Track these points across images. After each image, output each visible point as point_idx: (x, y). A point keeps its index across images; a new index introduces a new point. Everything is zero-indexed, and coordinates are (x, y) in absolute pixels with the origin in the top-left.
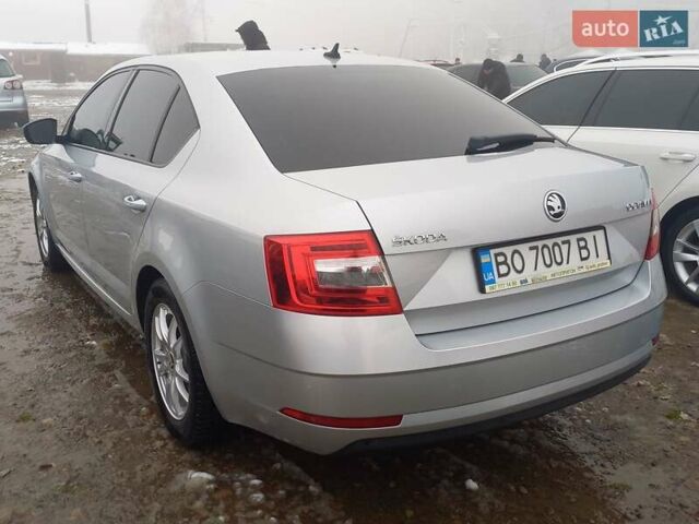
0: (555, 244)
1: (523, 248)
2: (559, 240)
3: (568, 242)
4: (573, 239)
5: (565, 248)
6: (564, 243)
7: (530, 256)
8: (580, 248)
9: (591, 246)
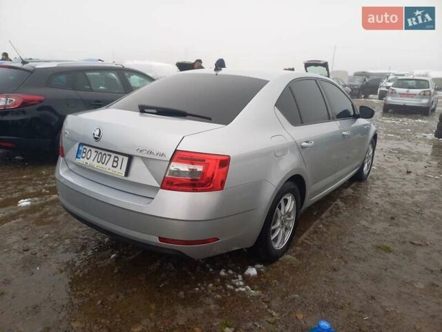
0: (105, 154)
1: (93, 150)
2: (107, 153)
3: (110, 156)
4: (113, 155)
5: (108, 157)
6: (109, 155)
7: (94, 154)
8: (114, 161)
9: (120, 163)
